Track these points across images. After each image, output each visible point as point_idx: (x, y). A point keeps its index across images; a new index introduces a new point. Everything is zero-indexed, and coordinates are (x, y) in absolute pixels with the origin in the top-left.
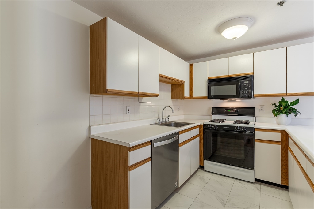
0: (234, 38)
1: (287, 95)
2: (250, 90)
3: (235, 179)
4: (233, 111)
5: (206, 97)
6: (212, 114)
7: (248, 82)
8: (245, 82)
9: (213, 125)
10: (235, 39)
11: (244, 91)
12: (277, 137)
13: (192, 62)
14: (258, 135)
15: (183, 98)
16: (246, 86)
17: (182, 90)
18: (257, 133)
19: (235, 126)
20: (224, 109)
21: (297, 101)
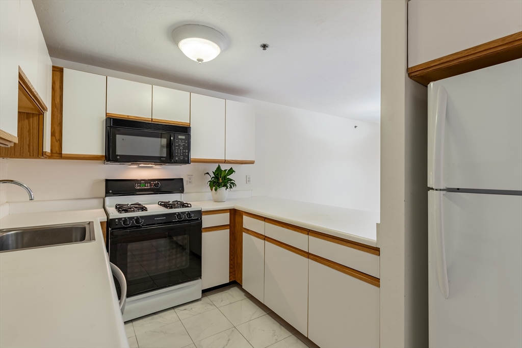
0: (199, 60)
1: (225, 162)
2: (187, 151)
3: (173, 308)
4: (151, 186)
5: (102, 156)
6: (108, 193)
7: (184, 137)
8: (180, 137)
9: (133, 218)
10: (200, 62)
11: (178, 151)
12: (225, 219)
13: (60, 63)
14: (207, 221)
15: (40, 154)
16: (182, 144)
17: (36, 132)
18: (204, 217)
19: (175, 213)
20: (133, 182)
21: (231, 171)
